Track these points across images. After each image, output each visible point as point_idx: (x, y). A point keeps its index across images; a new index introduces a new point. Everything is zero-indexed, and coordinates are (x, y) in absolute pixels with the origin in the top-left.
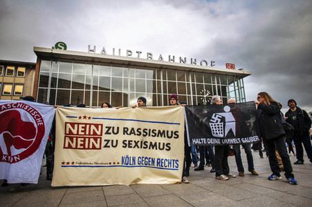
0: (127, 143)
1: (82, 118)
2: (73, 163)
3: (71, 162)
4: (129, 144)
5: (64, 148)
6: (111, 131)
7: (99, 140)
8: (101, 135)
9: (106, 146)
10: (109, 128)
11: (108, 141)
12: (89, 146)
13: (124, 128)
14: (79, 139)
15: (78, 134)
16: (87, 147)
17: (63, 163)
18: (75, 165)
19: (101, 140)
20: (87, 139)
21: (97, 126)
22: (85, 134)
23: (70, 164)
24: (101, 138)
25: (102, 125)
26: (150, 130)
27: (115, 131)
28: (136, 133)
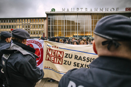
0: (76, 64)
1: (54, 47)
2: (49, 68)
3: (48, 67)
4: (78, 65)
5: (46, 60)
6: (68, 56)
7: (61, 60)
8: (63, 57)
9: (65, 64)
10: (67, 54)
11: (66, 61)
12: (56, 62)
13: (75, 56)
14: (52, 58)
15: (51, 55)
16: (55, 62)
17: (45, 67)
18: (50, 68)
19: (62, 60)
20: (56, 58)
21: (61, 52)
22: (55, 56)
23: (48, 68)
24: (62, 59)
25: (63, 52)
26: (91, 58)
27: (70, 57)
28: (83, 59)
